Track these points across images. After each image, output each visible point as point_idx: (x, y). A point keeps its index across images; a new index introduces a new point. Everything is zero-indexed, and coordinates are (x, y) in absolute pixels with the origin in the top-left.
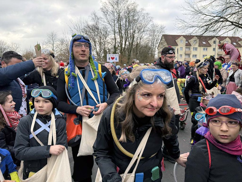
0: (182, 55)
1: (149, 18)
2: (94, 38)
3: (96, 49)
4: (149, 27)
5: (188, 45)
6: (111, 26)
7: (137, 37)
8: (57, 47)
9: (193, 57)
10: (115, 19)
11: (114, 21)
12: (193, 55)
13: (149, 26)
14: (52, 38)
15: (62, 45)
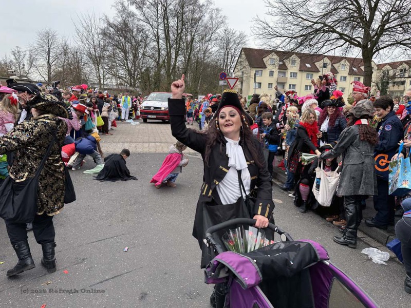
0: (272, 84)
1: (220, 17)
2: (123, 46)
3: (128, 65)
4: (220, 33)
5: (283, 68)
6: (151, 27)
7: (199, 48)
8: (57, 58)
9: (290, 88)
10: (159, 15)
11: (158, 19)
12: (290, 85)
13: (220, 31)
14: (46, 41)
15: (65, 55)
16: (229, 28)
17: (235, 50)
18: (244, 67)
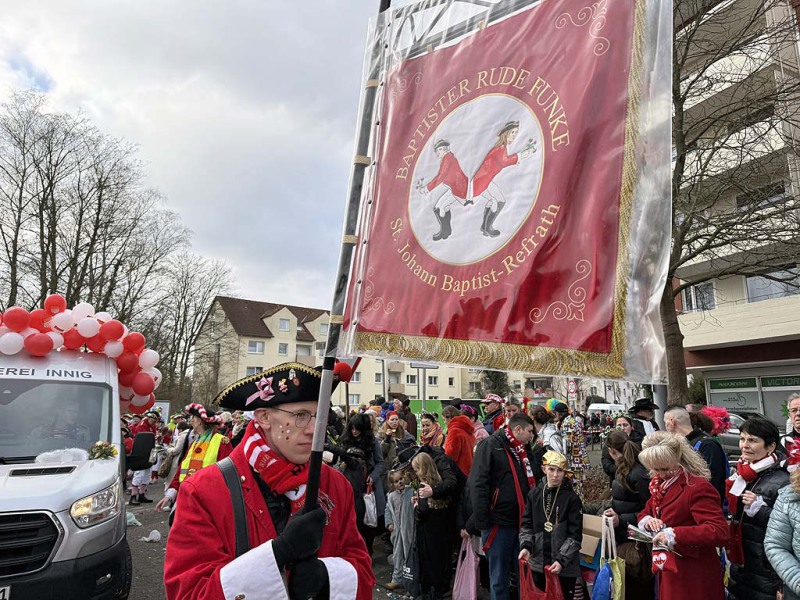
1: (176, 230)
5: (305, 338)
16: (190, 253)
17: (204, 299)
18: (225, 334)
